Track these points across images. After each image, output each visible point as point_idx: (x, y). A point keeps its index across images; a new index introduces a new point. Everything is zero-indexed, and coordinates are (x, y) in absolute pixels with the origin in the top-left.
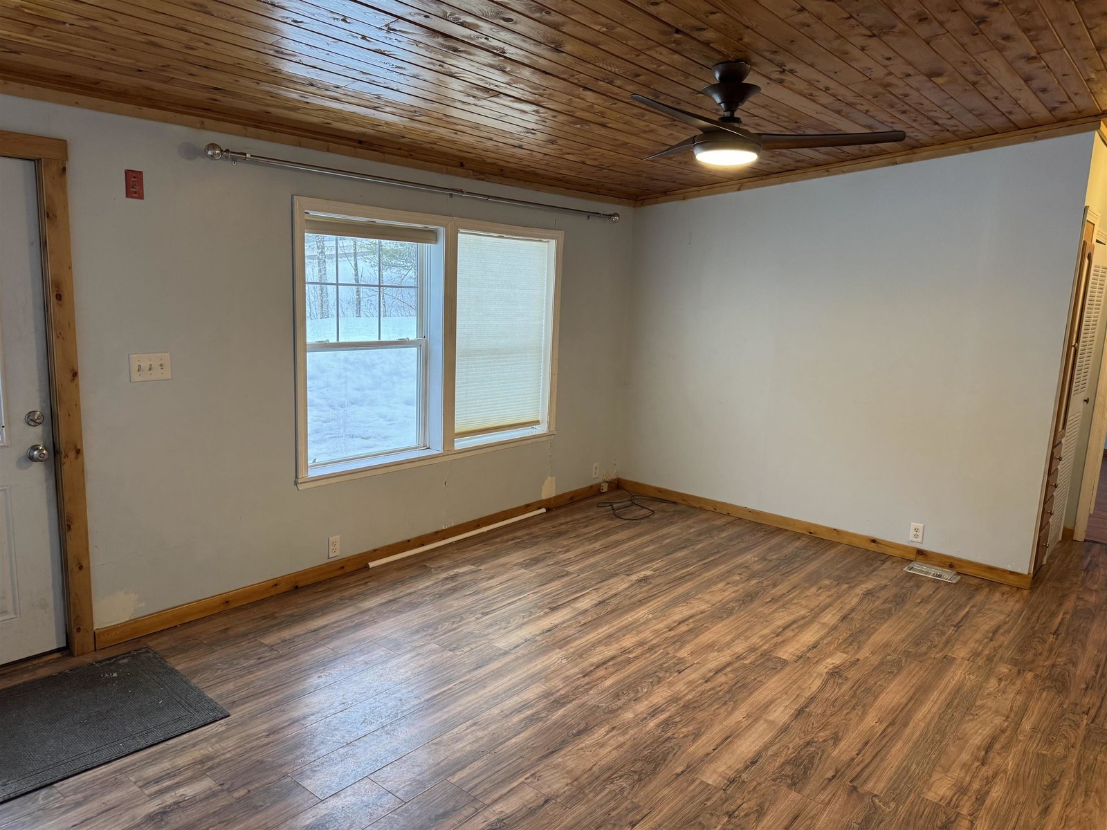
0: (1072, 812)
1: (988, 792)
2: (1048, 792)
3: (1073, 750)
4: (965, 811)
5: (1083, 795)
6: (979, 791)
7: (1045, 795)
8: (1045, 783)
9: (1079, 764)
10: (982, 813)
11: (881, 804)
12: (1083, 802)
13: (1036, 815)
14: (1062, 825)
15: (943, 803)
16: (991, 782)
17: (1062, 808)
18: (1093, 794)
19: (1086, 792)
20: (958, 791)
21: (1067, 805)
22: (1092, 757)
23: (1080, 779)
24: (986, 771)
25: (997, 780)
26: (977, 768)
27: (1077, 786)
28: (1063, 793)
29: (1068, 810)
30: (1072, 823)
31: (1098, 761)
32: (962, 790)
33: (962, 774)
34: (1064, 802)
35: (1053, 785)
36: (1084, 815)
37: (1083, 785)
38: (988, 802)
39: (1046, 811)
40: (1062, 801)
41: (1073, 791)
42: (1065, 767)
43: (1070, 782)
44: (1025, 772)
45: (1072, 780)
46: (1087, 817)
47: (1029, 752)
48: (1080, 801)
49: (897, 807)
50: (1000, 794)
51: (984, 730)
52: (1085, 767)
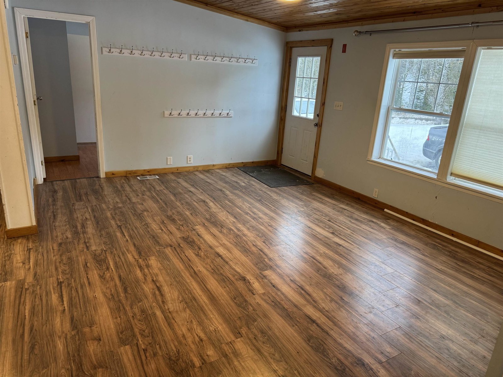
0: (112, 284)
1: (141, 271)
2: (125, 285)
3: (132, 315)
4: (140, 260)
5: (113, 294)
6: (144, 270)
7: (125, 284)
8: (128, 289)
9: (124, 309)
10: (136, 263)
11: (160, 247)
12: (111, 291)
13: (121, 274)
14: (112, 276)
15: (148, 258)
16: (144, 275)
17: (116, 283)
18: (110, 297)
19: (113, 296)
20: (148, 265)
21: (116, 285)
22: (122, 317)
23: (119, 301)
24: (149, 279)
25: (143, 278)
26: (153, 277)
27: (118, 296)
28: (120, 290)
29: (114, 284)
30: (110, 279)
31: (118, 317)
32: (148, 266)
33: (154, 271)
34: (117, 285)
35: (125, 290)
36: (108, 286)
37: (116, 299)
38: (137, 268)
39: (120, 277)
40: (118, 286)
41: (118, 293)
42: (128, 302)
43: (121, 296)
44: (138, 288)
45: (121, 298)
46: (107, 285)
47: (145, 299)
48: (113, 290)
49: (156, 249)
50: (138, 273)
51: (169, 296)
52: (121, 308)
